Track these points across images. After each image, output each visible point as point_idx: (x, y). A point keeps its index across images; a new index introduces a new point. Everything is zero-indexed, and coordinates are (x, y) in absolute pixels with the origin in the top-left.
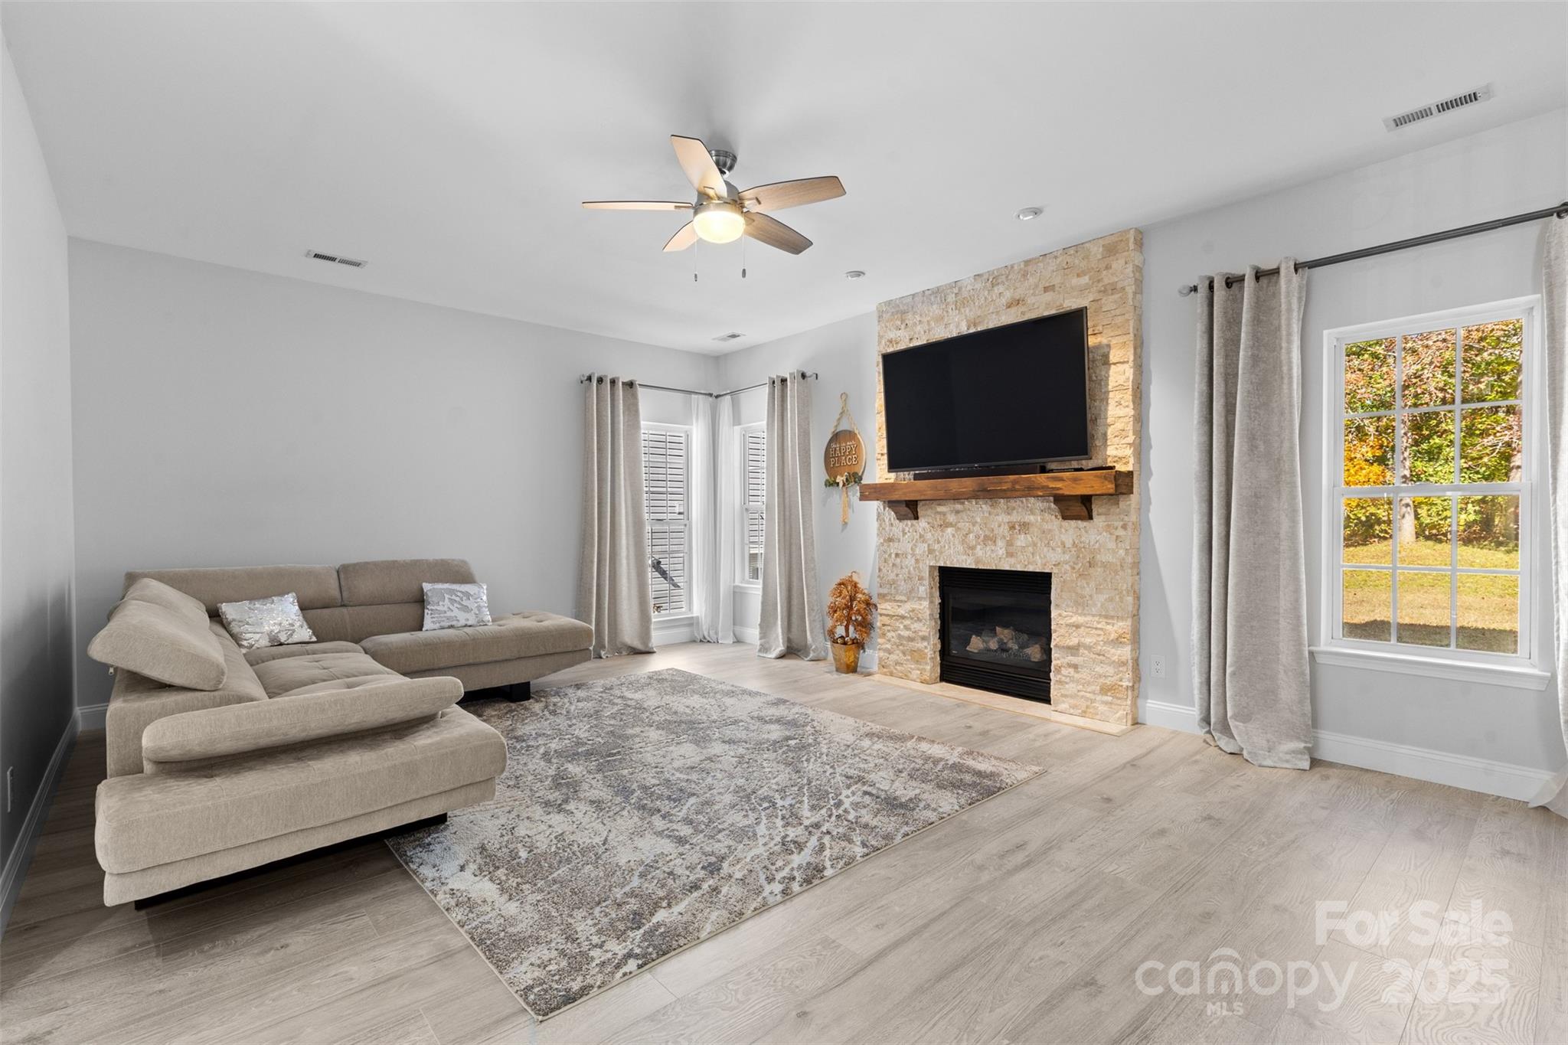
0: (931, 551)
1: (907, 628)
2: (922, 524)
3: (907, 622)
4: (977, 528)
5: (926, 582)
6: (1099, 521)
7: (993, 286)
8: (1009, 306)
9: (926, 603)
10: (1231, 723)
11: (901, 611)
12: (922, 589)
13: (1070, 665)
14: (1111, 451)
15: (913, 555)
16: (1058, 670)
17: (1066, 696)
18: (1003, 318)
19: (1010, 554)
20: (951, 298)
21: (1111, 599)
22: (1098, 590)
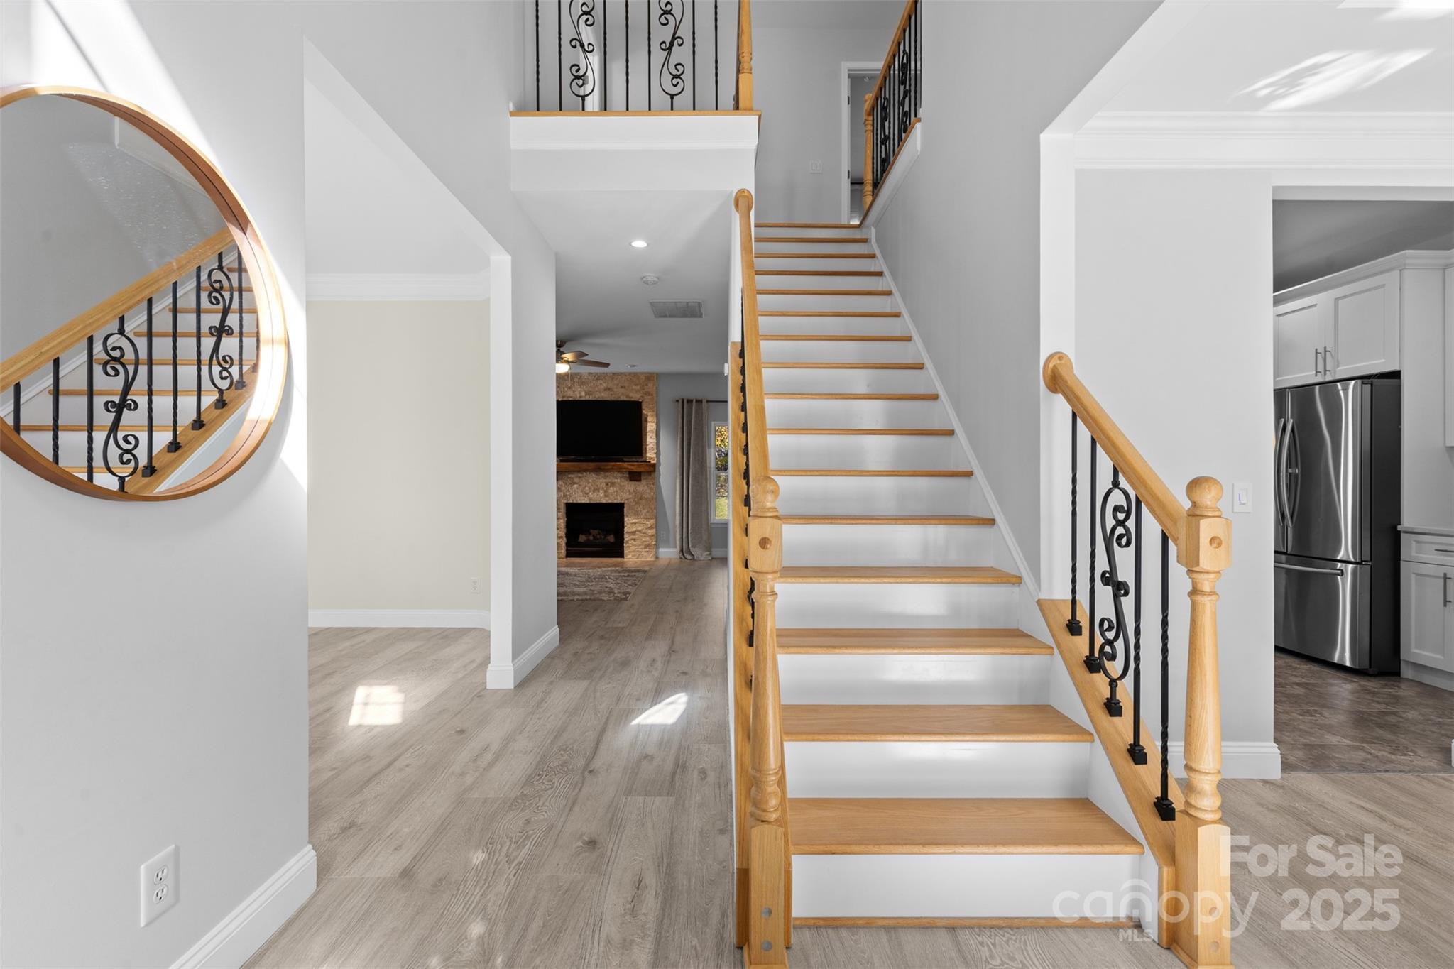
0: (565, 496)
4: (589, 485)
6: (644, 482)
7: (597, 379)
8: (605, 390)
10: (691, 549)
13: (632, 539)
14: (648, 455)
16: (627, 542)
17: (630, 552)
18: (603, 395)
19: (606, 496)
20: (576, 380)
21: (648, 512)
22: (644, 509)
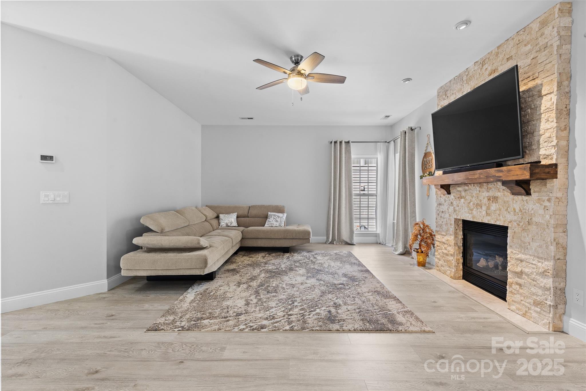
0: (455, 211)
1: (446, 249)
2: (452, 196)
3: (446, 246)
4: (474, 199)
5: (453, 226)
6: (534, 195)
7: (483, 65)
8: (490, 75)
9: (453, 237)
11: (444, 240)
12: (451, 229)
13: (517, 284)
14: (542, 152)
15: (448, 212)
16: (511, 286)
17: (515, 302)
19: (488, 214)
21: (540, 247)
22: (533, 240)
